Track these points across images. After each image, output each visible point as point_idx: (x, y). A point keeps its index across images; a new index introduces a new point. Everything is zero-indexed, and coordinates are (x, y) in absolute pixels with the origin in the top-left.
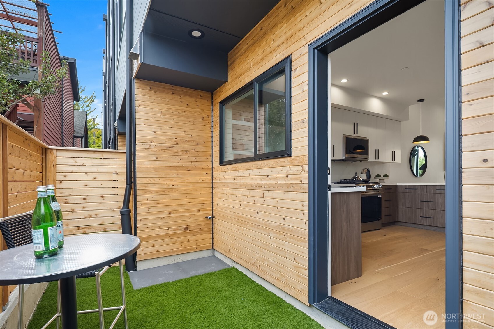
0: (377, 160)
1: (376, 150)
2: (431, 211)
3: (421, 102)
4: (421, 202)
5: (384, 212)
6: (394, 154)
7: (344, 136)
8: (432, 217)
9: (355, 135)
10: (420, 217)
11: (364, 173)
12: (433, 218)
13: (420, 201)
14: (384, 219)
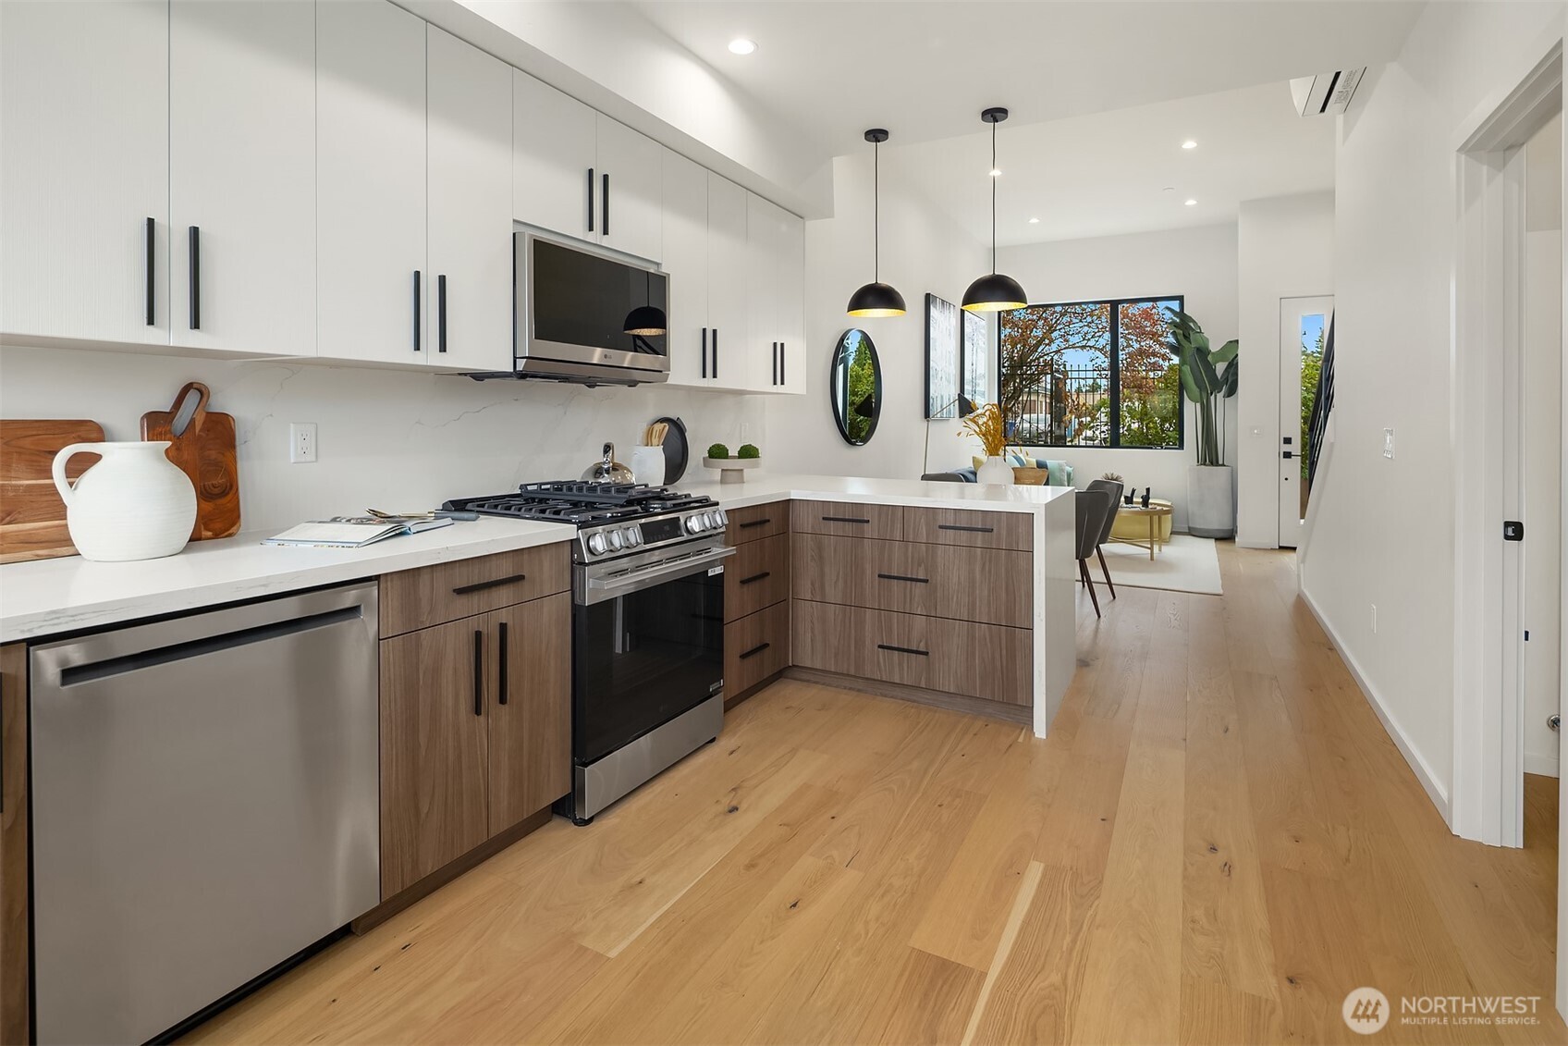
0: (709, 382)
1: (704, 330)
2: (920, 623)
3: (877, 140)
4: (882, 579)
5: (736, 638)
6: (778, 352)
7: (520, 229)
8: (922, 648)
9: (591, 237)
10: (880, 647)
11: (655, 441)
12: (926, 654)
13: (879, 576)
14: (735, 673)
